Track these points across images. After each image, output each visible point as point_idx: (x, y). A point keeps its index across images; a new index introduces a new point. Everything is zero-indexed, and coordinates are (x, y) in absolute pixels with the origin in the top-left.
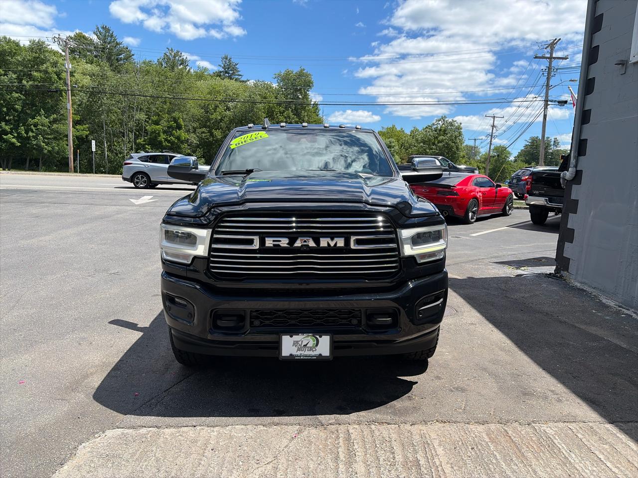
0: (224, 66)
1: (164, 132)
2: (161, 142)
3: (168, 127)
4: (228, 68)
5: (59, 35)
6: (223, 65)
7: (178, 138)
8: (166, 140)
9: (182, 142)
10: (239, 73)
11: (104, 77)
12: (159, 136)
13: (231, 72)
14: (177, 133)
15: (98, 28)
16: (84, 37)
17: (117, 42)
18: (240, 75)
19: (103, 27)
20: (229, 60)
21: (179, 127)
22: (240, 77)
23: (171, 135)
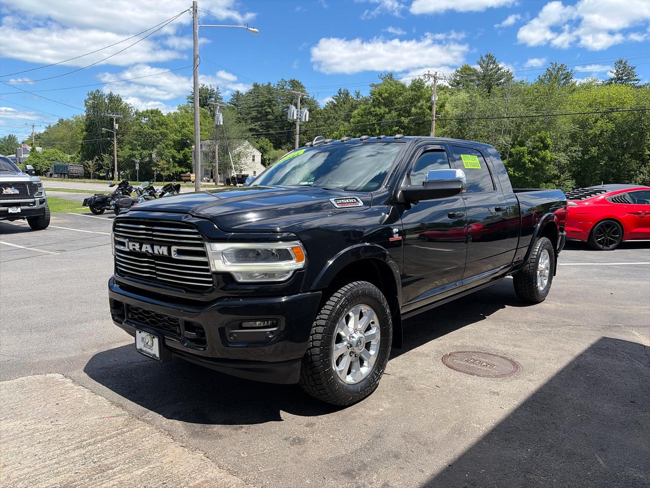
0: (617, 71)
1: (530, 153)
2: (524, 163)
3: (533, 148)
4: (622, 74)
5: (429, 72)
6: (615, 71)
7: (543, 159)
8: (530, 161)
9: (548, 163)
10: (636, 78)
11: (473, 104)
12: (524, 157)
13: (625, 78)
14: (542, 153)
15: (482, 58)
16: (469, 69)
17: (499, 68)
18: (637, 80)
19: (487, 56)
20: (624, 64)
21: (546, 147)
22: (637, 82)
23: (537, 156)
